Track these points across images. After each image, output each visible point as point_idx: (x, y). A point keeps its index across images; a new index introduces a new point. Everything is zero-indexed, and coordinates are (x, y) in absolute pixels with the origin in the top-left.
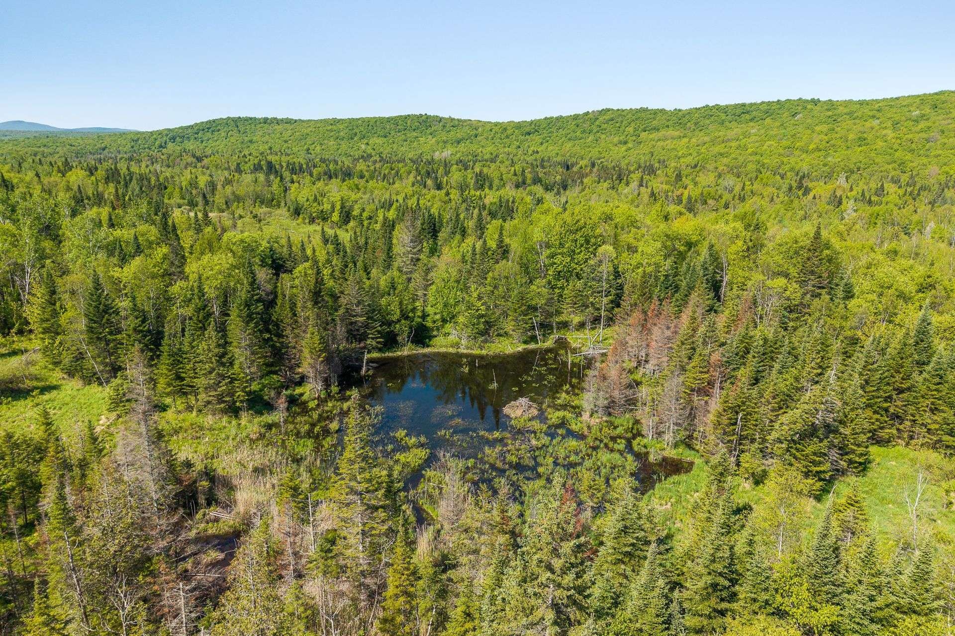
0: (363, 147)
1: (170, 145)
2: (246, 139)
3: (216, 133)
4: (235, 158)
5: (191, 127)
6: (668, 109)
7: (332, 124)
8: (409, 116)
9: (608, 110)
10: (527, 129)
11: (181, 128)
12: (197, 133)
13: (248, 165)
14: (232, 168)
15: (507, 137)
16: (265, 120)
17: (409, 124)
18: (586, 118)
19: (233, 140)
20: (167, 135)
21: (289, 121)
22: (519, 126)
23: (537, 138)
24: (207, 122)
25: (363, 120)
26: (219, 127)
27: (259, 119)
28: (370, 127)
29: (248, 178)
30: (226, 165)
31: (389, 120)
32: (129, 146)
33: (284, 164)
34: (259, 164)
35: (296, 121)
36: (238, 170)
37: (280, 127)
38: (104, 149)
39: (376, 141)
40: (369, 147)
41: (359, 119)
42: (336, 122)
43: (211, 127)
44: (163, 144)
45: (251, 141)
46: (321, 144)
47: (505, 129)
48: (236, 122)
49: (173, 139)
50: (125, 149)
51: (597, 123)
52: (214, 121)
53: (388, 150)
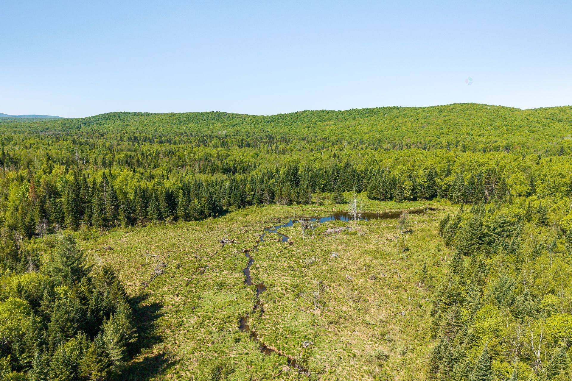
0: (184, 128)
1: (83, 127)
2: (125, 124)
3: (108, 120)
4: (119, 134)
5: (94, 117)
6: (336, 110)
7: (170, 116)
8: (210, 112)
9: (307, 111)
10: (268, 120)
11: (89, 118)
12: (98, 121)
13: (125, 138)
14: (118, 139)
15: (258, 124)
16: (135, 114)
17: (210, 117)
18: (296, 114)
19: (117, 124)
20: (81, 122)
21: (148, 114)
22: (264, 118)
23: (272, 124)
24: (103, 115)
25: (186, 114)
26: (110, 117)
27: (132, 113)
28: (190, 118)
29: (125, 143)
30: (115, 138)
31: (199, 114)
32: (61, 127)
33: (142, 137)
34: (131, 137)
35: (151, 114)
36: (121, 140)
37: (143, 117)
38: (47, 129)
39: (191, 125)
40: (188, 129)
41: (184, 114)
42: (173, 114)
43: (105, 117)
44: (79, 126)
45: (127, 125)
46: (163, 127)
47: (258, 120)
48: (119, 115)
49: (85, 124)
50: (59, 129)
51: (300, 118)
52: (107, 114)
53: (197, 129)
